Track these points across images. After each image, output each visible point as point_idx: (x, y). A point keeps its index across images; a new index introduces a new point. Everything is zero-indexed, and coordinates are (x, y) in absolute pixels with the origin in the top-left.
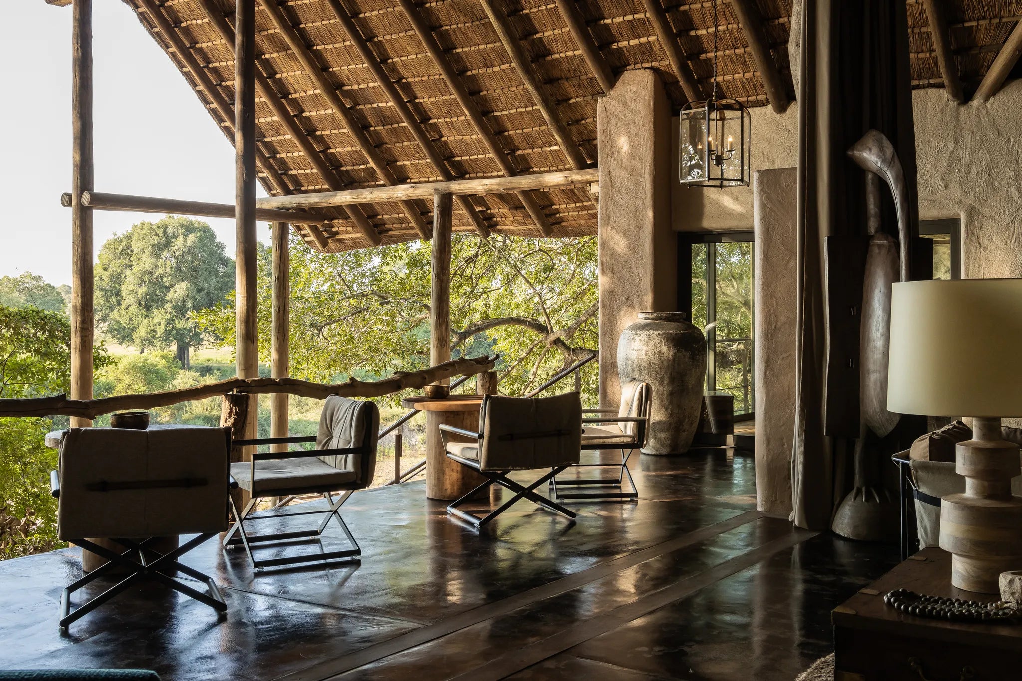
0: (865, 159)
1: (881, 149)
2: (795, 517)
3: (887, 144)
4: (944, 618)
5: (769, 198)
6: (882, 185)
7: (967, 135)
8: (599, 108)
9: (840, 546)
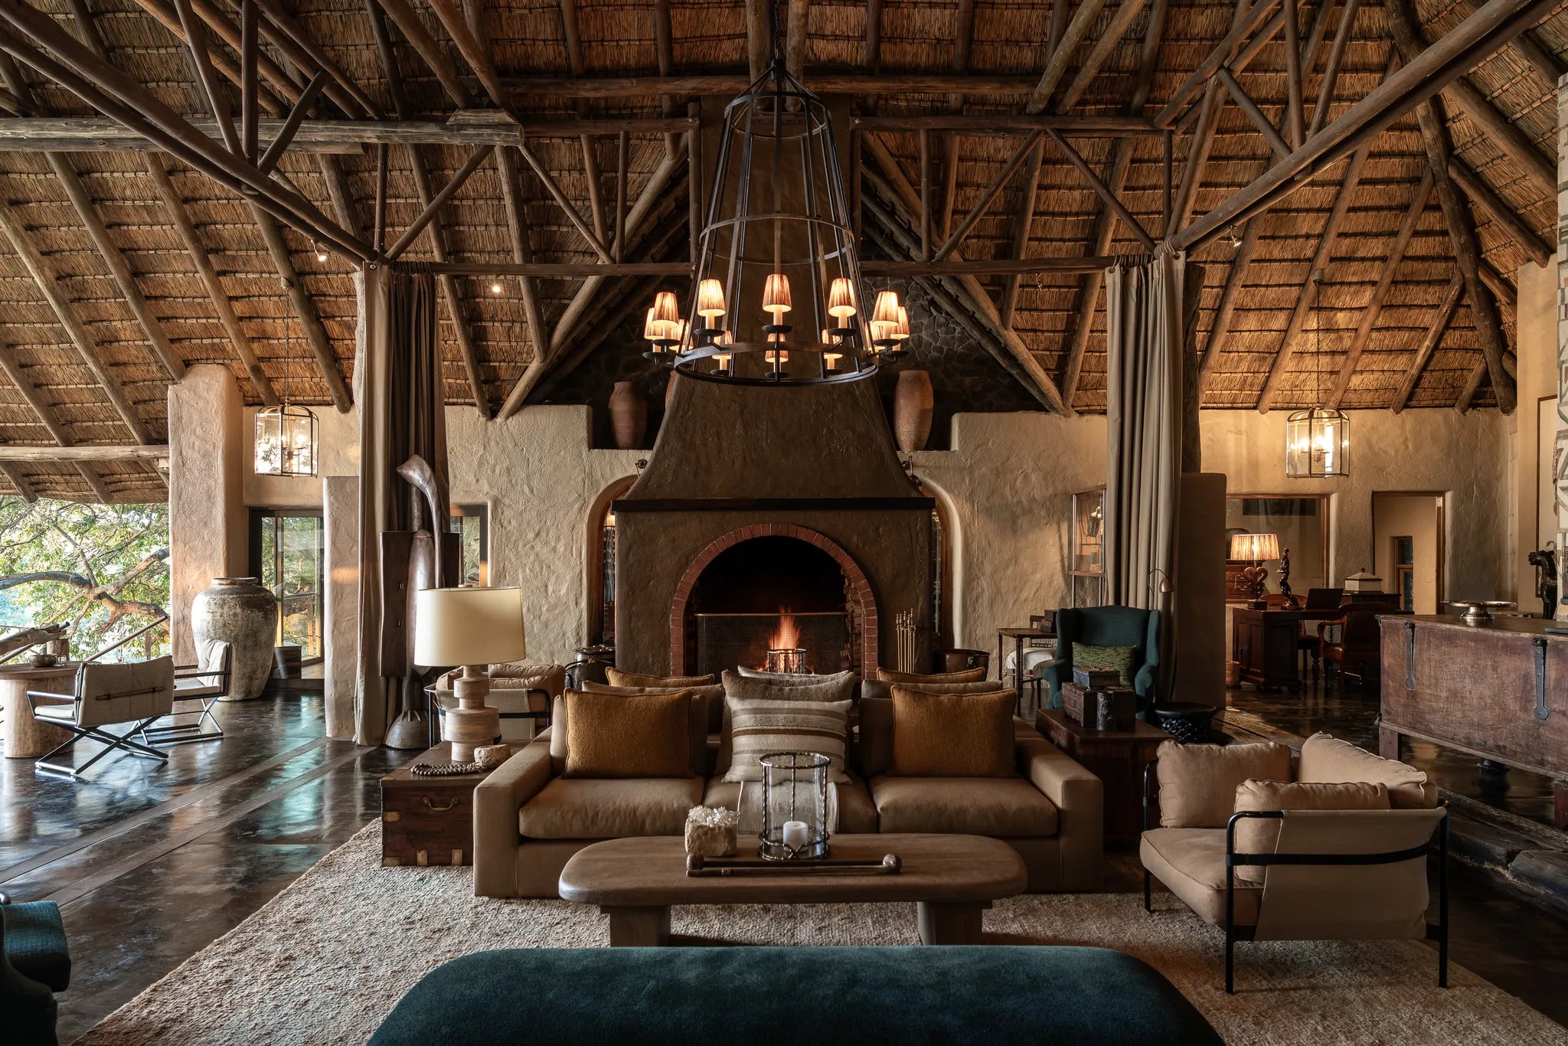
0: (410, 477)
1: (422, 471)
2: (357, 738)
3: (426, 467)
4: (444, 775)
5: (336, 499)
6: (423, 497)
7: (493, 443)
8: (170, 394)
9: (392, 754)
